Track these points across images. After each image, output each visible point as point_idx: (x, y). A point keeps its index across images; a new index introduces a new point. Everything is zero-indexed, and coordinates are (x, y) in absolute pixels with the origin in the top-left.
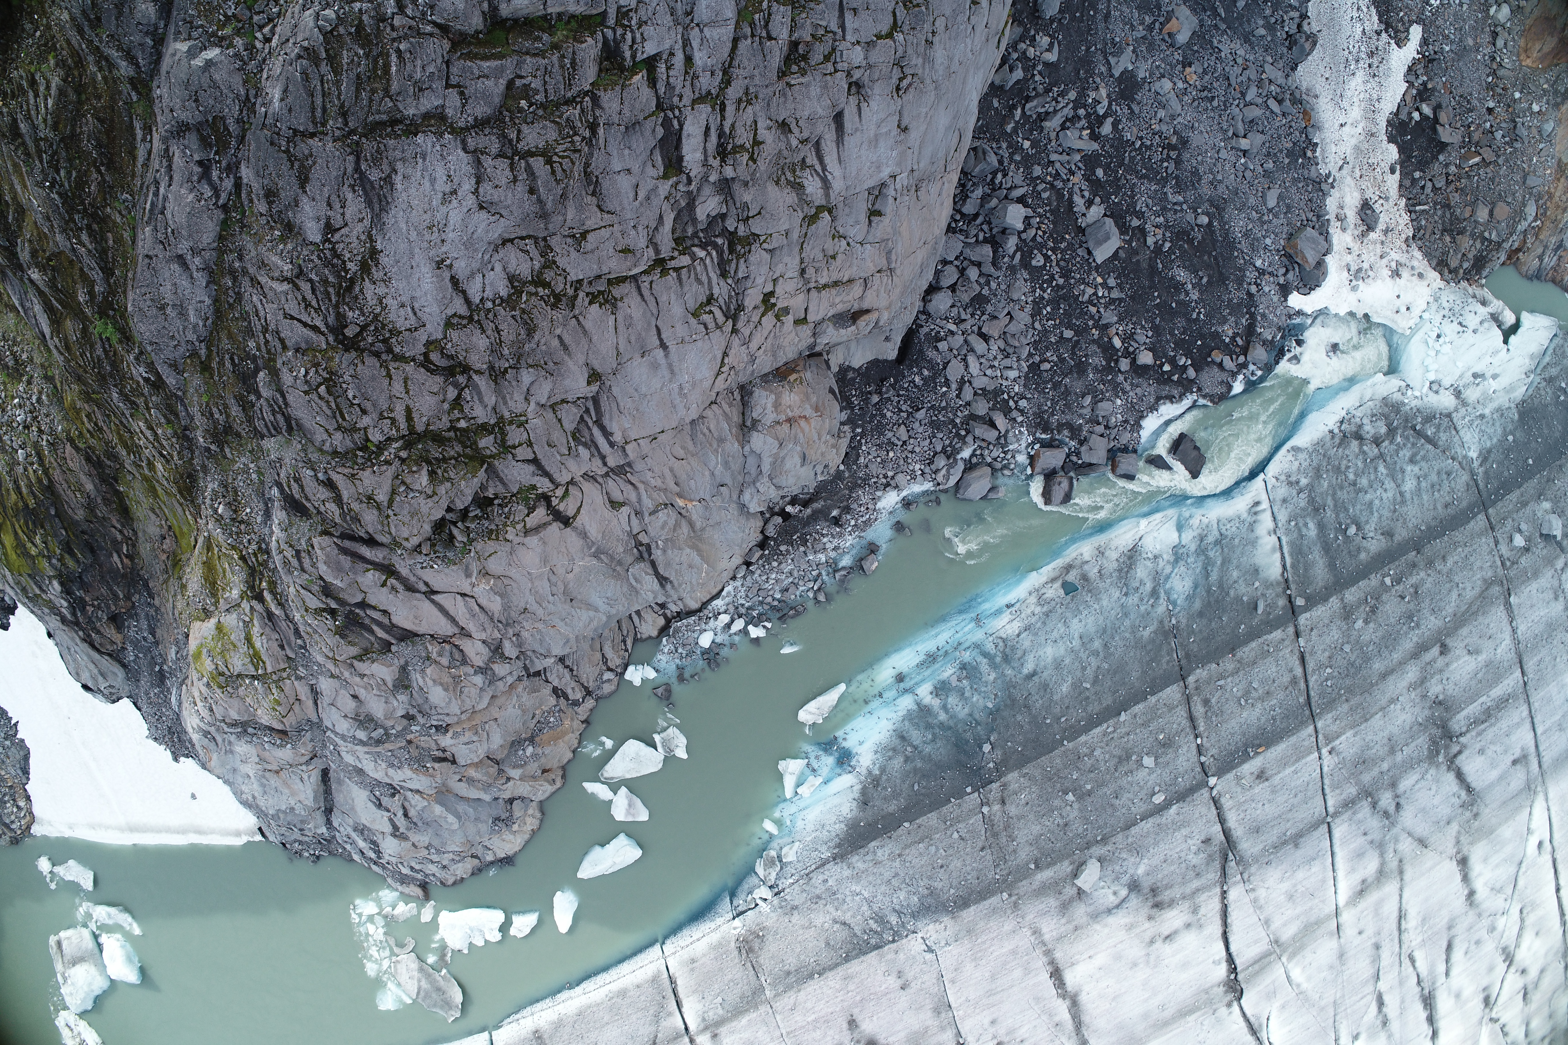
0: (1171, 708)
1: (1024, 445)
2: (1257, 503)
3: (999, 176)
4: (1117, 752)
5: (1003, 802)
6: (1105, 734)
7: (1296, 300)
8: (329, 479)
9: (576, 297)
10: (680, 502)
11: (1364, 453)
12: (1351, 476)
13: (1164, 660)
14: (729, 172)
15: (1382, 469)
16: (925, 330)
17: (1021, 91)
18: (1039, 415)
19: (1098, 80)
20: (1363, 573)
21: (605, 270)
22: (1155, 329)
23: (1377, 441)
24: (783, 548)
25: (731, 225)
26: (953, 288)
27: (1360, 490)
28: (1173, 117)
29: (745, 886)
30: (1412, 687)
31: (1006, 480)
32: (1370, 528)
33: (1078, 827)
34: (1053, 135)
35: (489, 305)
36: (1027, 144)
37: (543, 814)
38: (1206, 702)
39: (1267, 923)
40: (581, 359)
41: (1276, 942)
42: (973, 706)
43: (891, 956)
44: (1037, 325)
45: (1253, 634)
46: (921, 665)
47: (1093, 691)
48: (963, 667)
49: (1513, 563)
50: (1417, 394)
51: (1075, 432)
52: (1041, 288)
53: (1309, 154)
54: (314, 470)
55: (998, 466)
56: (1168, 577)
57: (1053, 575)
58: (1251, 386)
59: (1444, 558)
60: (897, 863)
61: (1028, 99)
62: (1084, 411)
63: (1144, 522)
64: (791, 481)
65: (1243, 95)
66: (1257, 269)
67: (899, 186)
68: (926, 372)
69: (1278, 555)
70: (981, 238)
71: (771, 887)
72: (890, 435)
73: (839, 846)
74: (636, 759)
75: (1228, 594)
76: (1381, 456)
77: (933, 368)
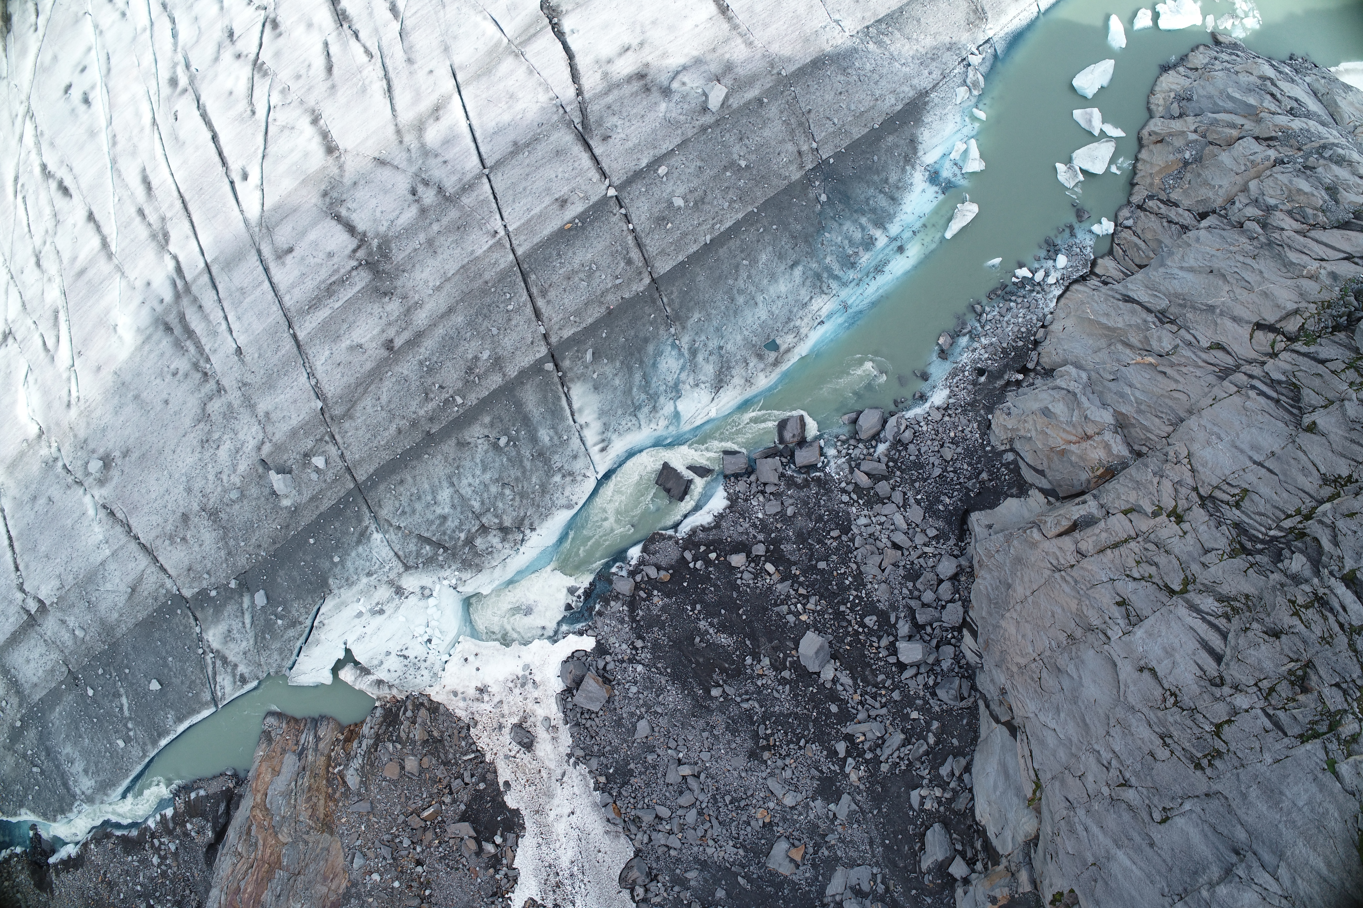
0: (662, 252)
1: (832, 464)
2: (603, 450)
3: (931, 683)
4: (707, 207)
5: (799, 153)
6: (721, 222)
7: (588, 643)
10: (1151, 360)
11: (496, 516)
12: (507, 492)
13: (676, 294)
15: (476, 505)
16: (952, 542)
17: (935, 758)
18: (828, 491)
19: (862, 787)
20: (485, 404)
22: (736, 588)
23: (484, 529)
24: (1020, 344)
25: (1262, 559)
26: (941, 581)
27: (497, 480)
28: (772, 775)
29: (988, 64)
30: (418, 305)
31: (840, 431)
32: (483, 446)
33: (730, 138)
34: (891, 729)
36: (914, 715)
37: (1149, 109)
38: (629, 262)
39: (531, 70)
40: (1332, 438)
41: (517, 55)
42: (840, 233)
43: (867, 15)
44: (854, 566)
45: (591, 330)
46: (886, 262)
47: (738, 259)
48: (853, 265)
49: (321, 440)
50: (446, 582)
51: (791, 482)
52: (861, 598)
53: (602, 779)
55: (852, 442)
56: (682, 369)
57: (790, 355)
58: (620, 556)
59: (399, 431)
60: (878, 93)
61: (927, 753)
62: (791, 501)
63: (713, 414)
65: (700, 813)
66: (639, 662)
67: (1115, 629)
68: (941, 507)
69: (576, 406)
70: (929, 629)
71: (969, 65)
72: (959, 450)
73: (926, 103)
74: (1094, 159)
75: (622, 363)
76: (478, 517)
77: (934, 513)
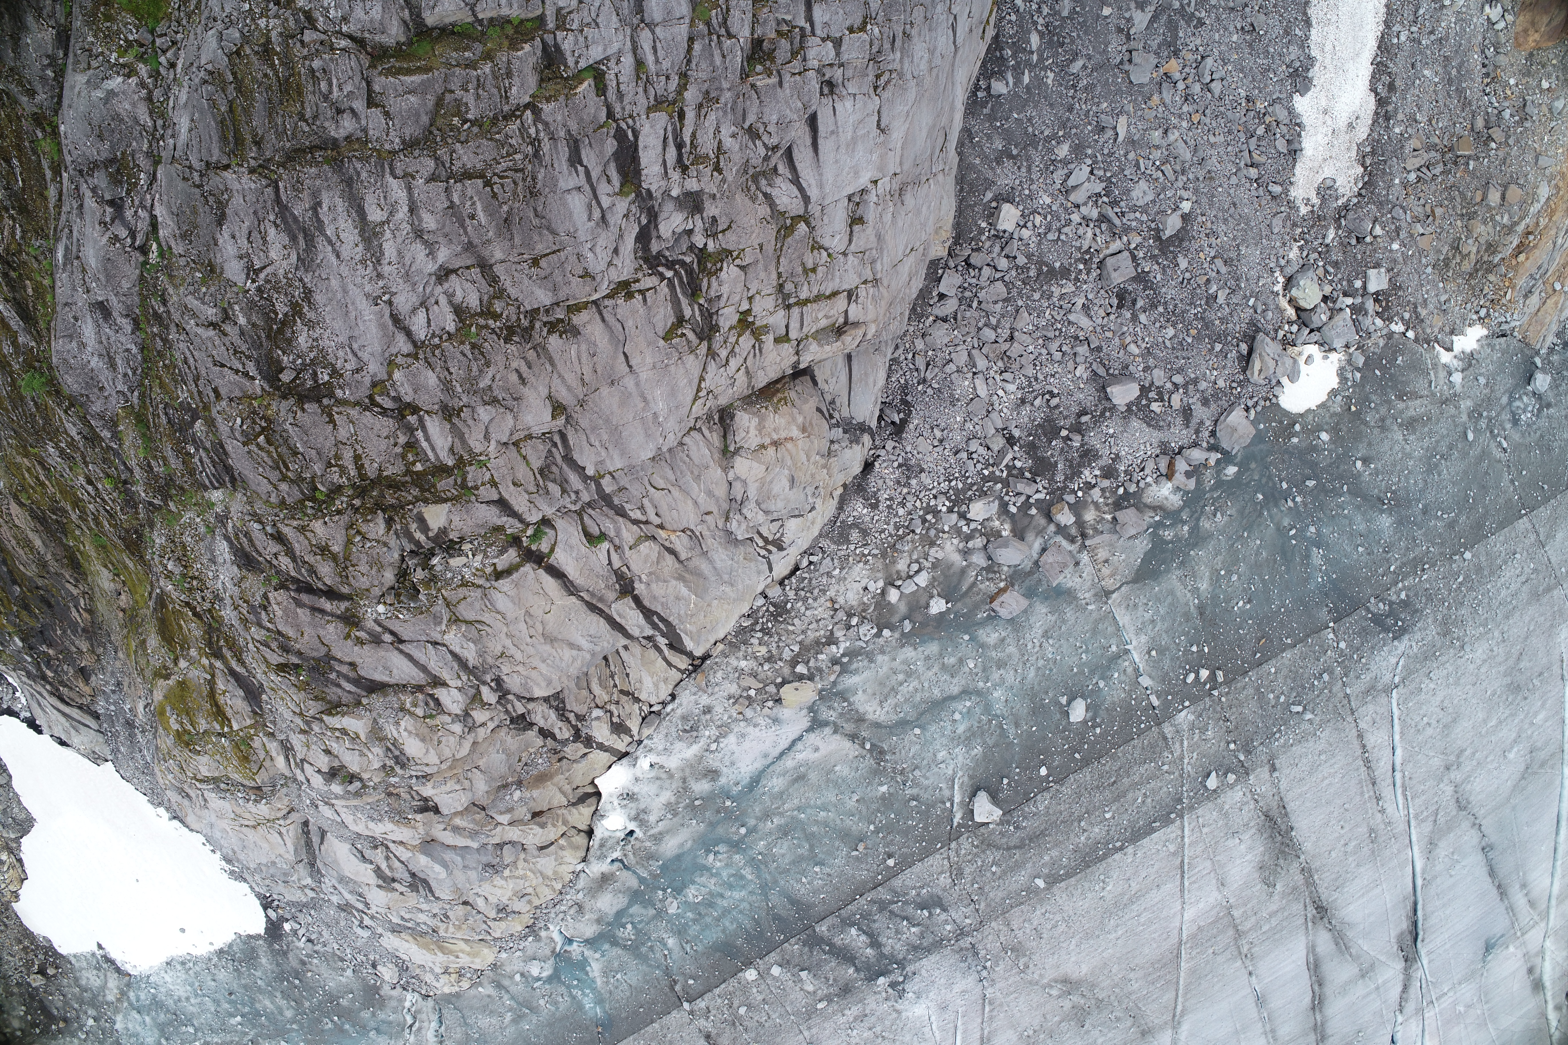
8: (279, 532)
9: (532, 327)
10: (662, 534)
14: (692, 185)
21: (562, 296)
25: (699, 240)
35: (437, 340)
40: (544, 392)
54: (261, 522)
64: (780, 505)
67: (880, 191)
